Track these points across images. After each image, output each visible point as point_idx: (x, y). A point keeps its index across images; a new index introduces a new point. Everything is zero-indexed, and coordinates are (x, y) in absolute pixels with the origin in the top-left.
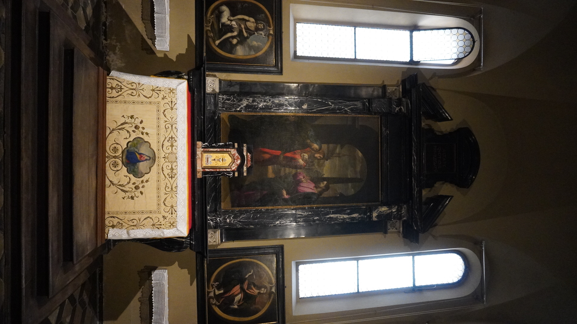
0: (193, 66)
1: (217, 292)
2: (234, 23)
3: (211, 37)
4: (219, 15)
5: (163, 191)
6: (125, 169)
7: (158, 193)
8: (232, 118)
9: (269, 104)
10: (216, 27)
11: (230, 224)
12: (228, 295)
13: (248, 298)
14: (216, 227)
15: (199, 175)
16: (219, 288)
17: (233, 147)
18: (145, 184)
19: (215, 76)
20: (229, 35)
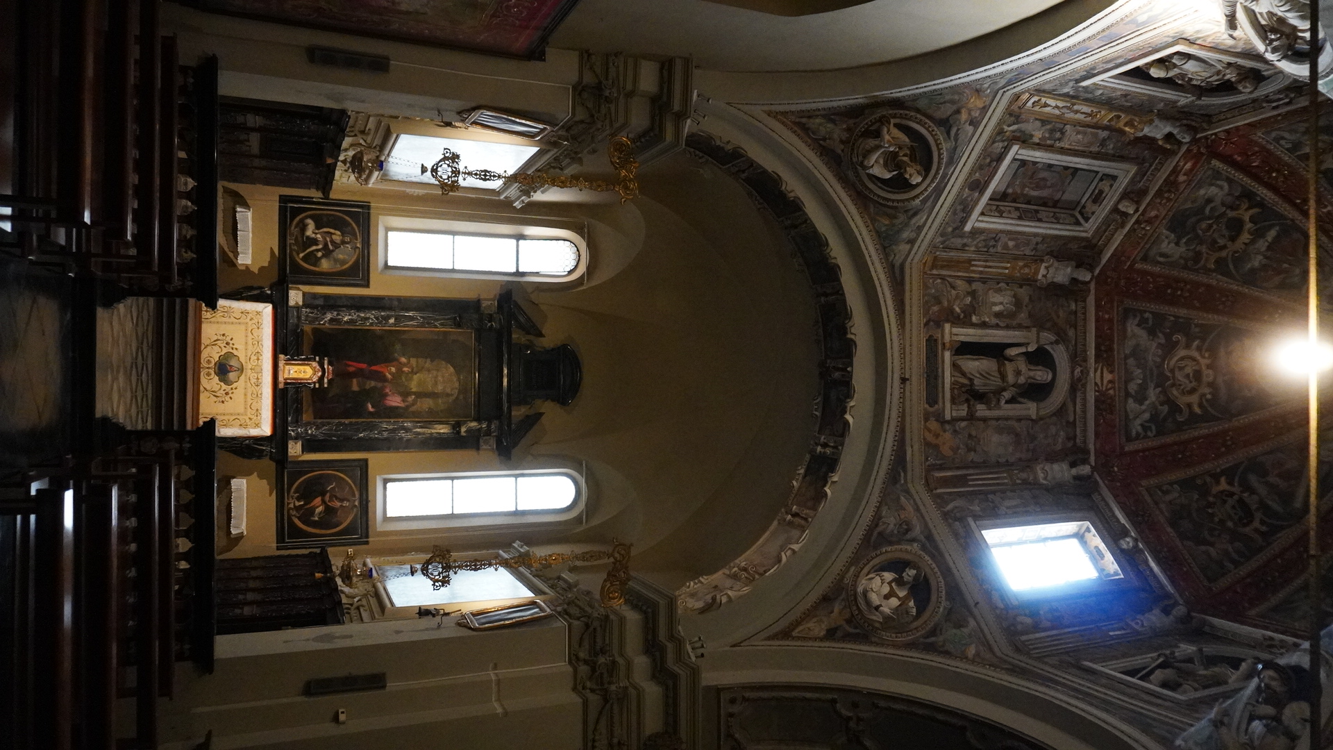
0: (275, 279)
1: (297, 504)
2: (319, 236)
3: (295, 250)
4: (303, 228)
5: (249, 397)
6: (217, 378)
7: (246, 398)
8: (315, 331)
9: (355, 317)
10: (300, 239)
11: (312, 435)
12: (308, 506)
13: (329, 510)
14: (296, 438)
15: (281, 386)
16: (298, 499)
17: (315, 360)
18: (234, 391)
19: (299, 289)
20: (314, 248)
